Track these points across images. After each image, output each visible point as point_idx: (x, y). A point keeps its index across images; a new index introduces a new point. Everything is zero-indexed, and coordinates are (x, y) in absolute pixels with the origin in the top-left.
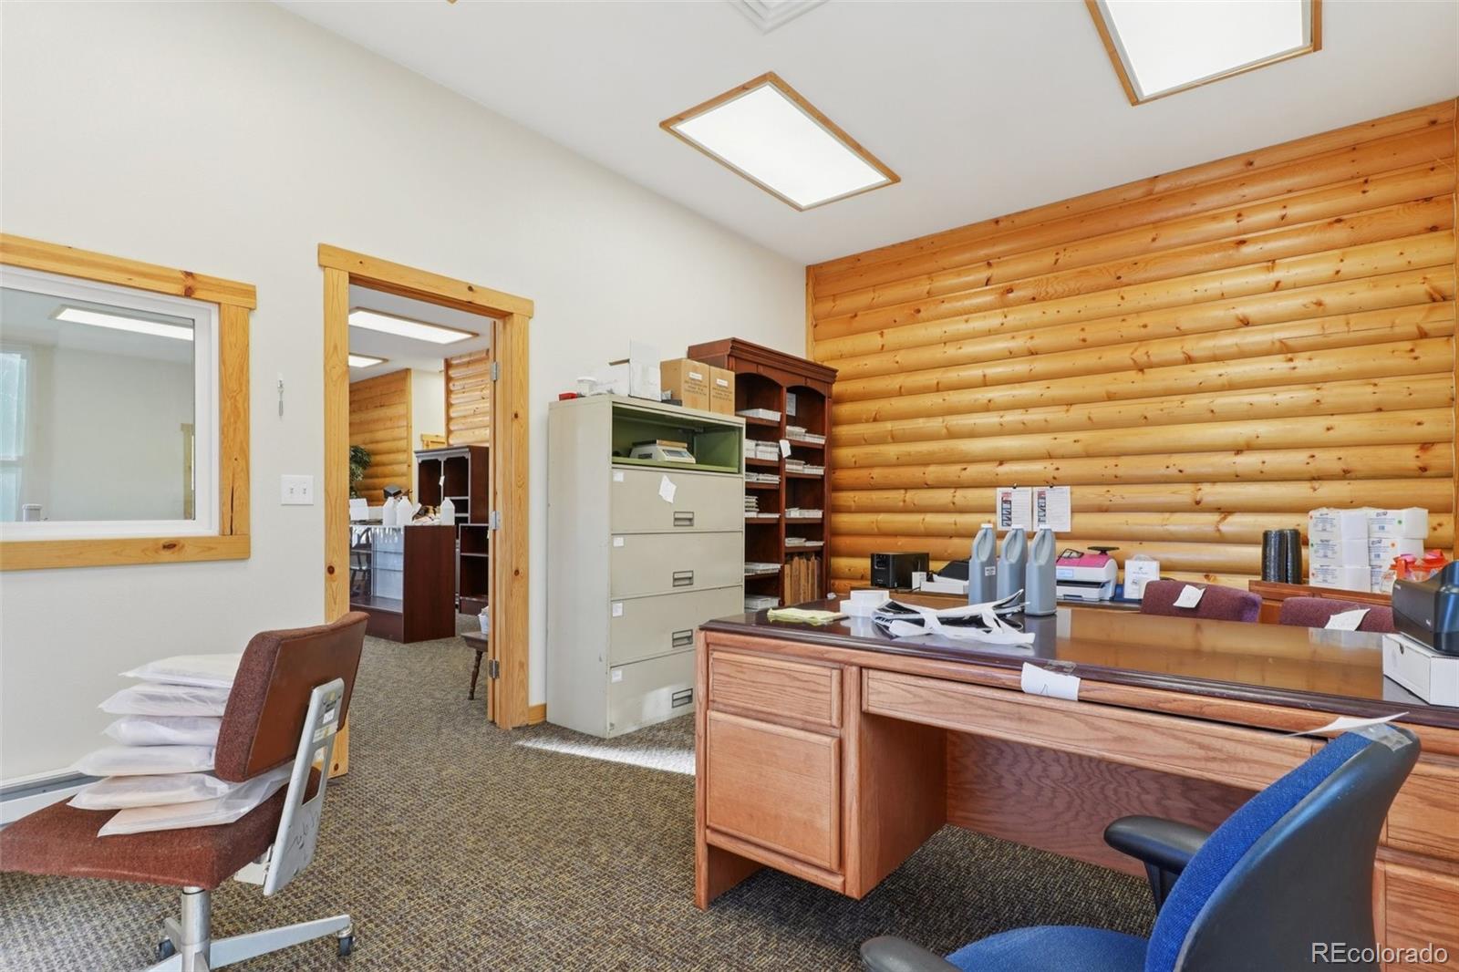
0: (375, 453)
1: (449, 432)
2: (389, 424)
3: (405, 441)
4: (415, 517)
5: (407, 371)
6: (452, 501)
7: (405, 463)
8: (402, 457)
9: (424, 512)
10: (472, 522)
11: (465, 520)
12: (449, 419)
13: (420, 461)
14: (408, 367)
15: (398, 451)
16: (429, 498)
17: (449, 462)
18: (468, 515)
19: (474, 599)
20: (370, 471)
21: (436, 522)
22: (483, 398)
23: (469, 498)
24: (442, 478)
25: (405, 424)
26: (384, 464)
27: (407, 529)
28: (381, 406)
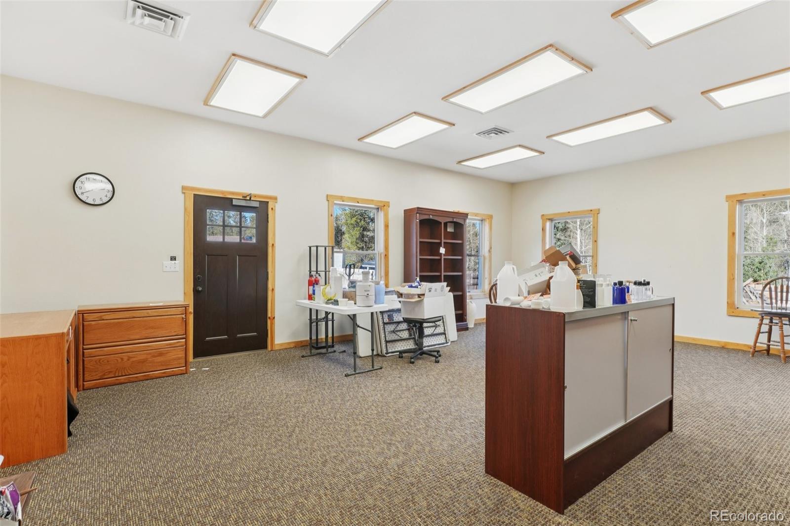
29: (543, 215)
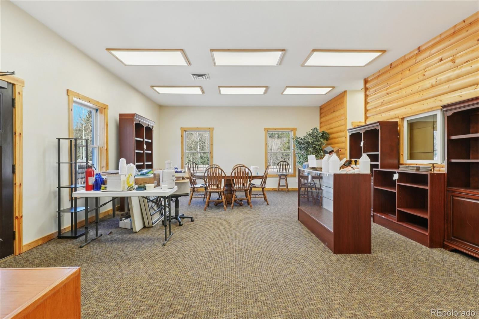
0: (331, 134)
1: (366, 118)
2: (337, 119)
3: (344, 126)
4: (342, 167)
5: (345, 92)
6: (367, 155)
7: (344, 136)
8: (342, 134)
9: (348, 164)
10: (381, 168)
11: (376, 166)
12: (366, 111)
13: (350, 135)
14: (346, 90)
15: (341, 131)
16: (355, 153)
17: (366, 133)
18: (379, 163)
19: (384, 217)
20: (329, 142)
21: (356, 171)
22: (388, 94)
23: (379, 153)
24: (362, 142)
25: (344, 118)
26: (335, 138)
27: (335, 175)
28: (334, 112)
29: (182, 128)
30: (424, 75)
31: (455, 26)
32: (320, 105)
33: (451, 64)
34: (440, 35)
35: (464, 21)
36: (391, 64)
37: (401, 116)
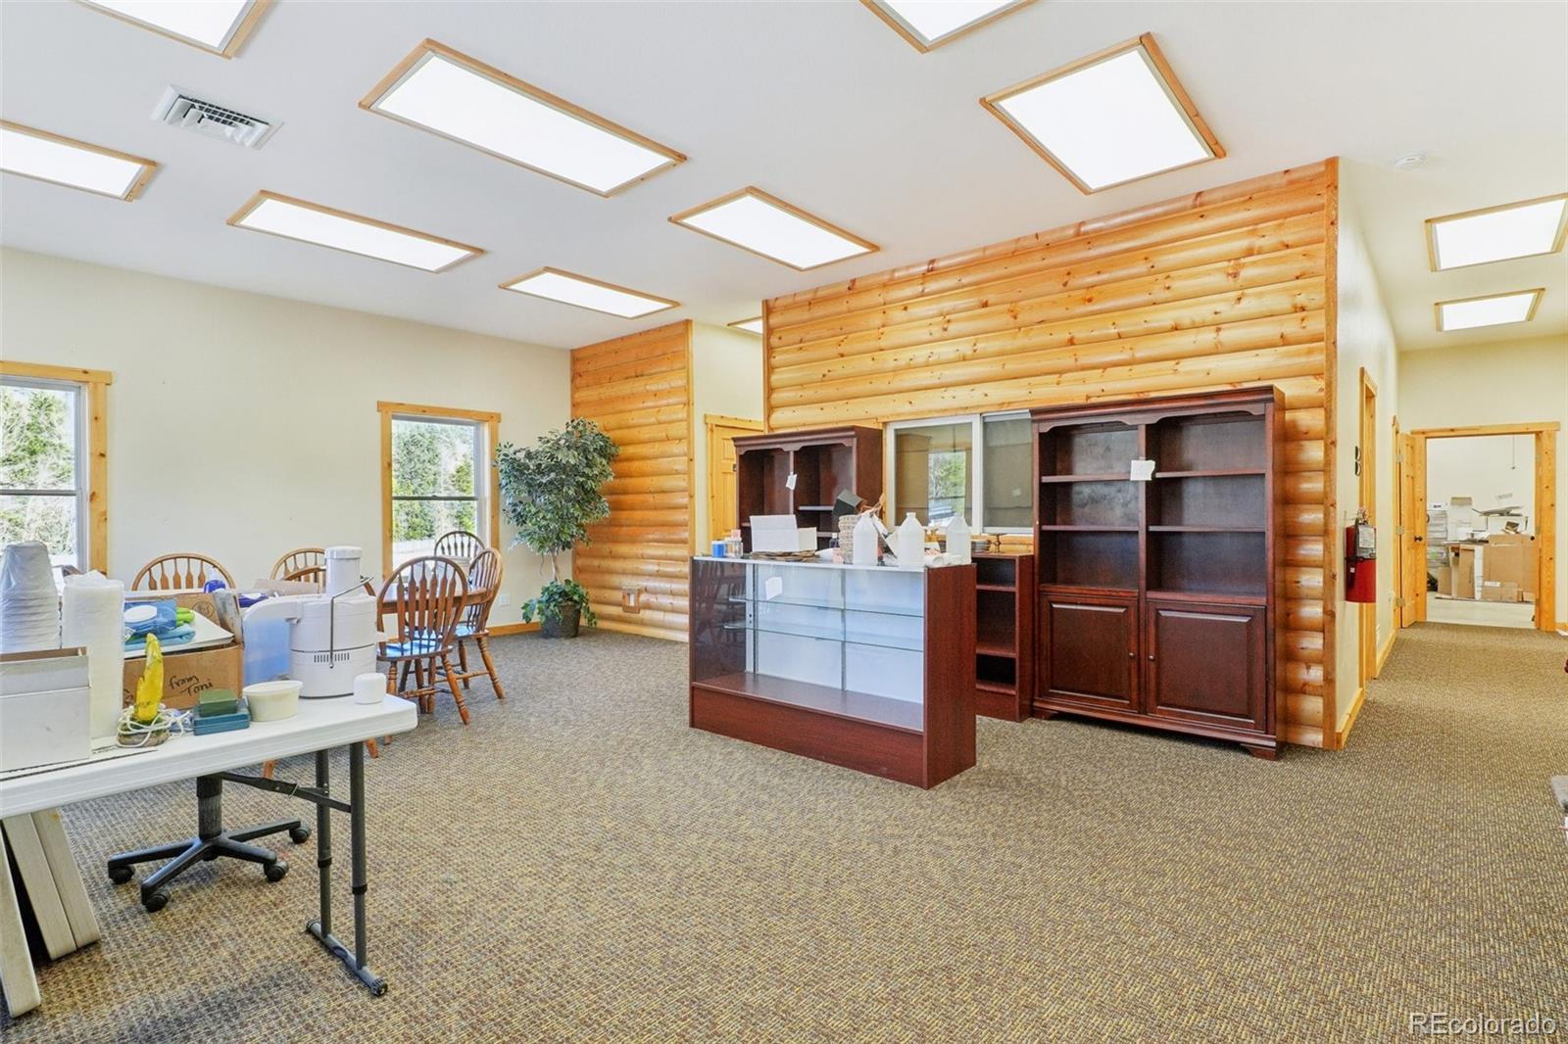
3: (683, 424)
5: (686, 323)
12: (770, 388)
13: (738, 454)
14: (689, 318)
17: (802, 452)
22: (842, 356)
24: (792, 478)
26: (642, 459)
30: (945, 330)
31: (1018, 240)
32: (576, 347)
33: (1007, 319)
34: (985, 249)
35: (1037, 236)
36: (853, 281)
37: (883, 417)
